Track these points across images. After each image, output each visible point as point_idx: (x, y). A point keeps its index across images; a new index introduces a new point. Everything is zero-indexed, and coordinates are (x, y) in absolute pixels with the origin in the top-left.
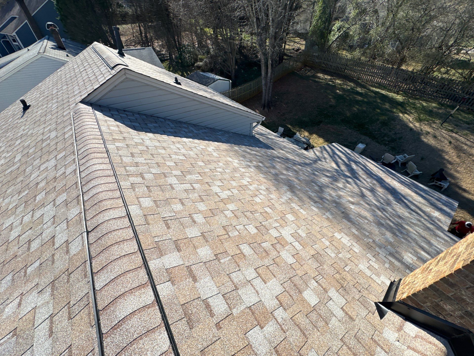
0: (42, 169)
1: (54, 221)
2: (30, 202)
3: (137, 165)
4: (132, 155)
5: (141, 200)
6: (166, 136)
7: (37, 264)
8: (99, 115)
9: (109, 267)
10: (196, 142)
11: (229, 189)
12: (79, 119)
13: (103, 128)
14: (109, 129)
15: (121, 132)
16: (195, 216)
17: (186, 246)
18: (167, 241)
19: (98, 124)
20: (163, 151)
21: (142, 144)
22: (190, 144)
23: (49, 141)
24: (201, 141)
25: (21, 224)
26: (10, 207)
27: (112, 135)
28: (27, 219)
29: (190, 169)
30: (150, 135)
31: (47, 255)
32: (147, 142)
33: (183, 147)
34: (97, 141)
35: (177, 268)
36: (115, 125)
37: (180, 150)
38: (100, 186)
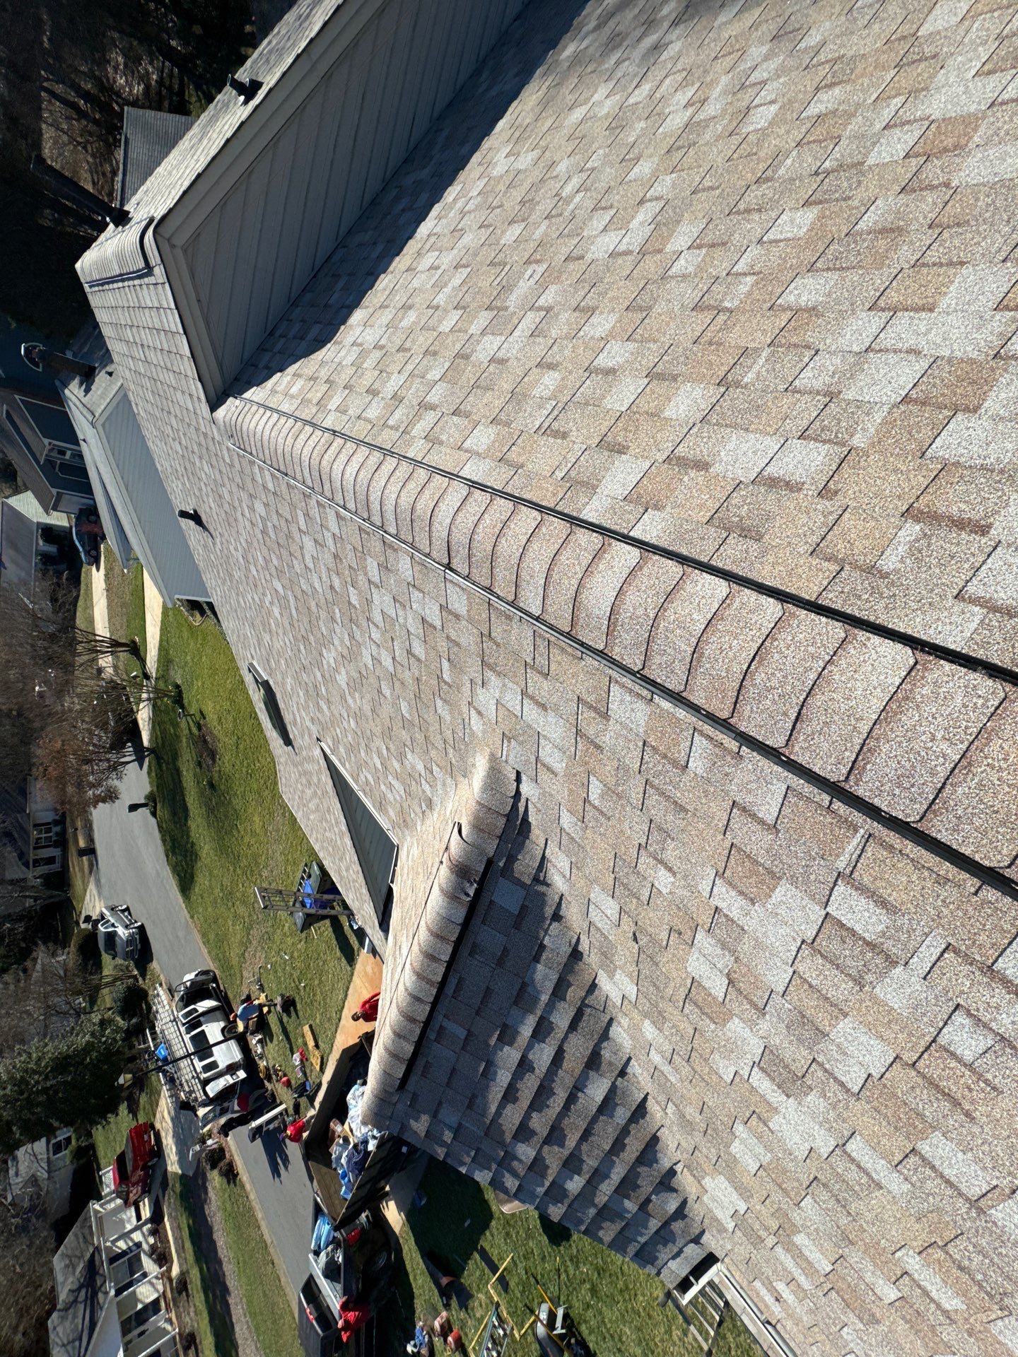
0: (311, 565)
1: (401, 603)
2: (353, 615)
3: (397, 399)
4: (372, 392)
5: (467, 445)
6: (382, 276)
7: (446, 665)
8: (253, 394)
9: (524, 574)
10: (453, 196)
11: (641, 202)
12: (246, 438)
13: (285, 407)
14: (292, 397)
15: (313, 379)
16: (603, 361)
17: (630, 431)
18: (582, 458)
19: (271, 409)
20: (411, 317)
21: (363, 354)
22: (444, 221)
23: (269, 524)
24: (462, 176)
25: (378, 646)
26: (348, 644)
27: (309, 401)
28: (376, 635)
29: (499, 279)
30: (357, 316)
31: (443, 645)
32: (368, 337)
33: (437, 253)
34: (303, 437)
35: (645, 481)
36: (292, 379)
37: (437, 268)
38: (386, 492)
